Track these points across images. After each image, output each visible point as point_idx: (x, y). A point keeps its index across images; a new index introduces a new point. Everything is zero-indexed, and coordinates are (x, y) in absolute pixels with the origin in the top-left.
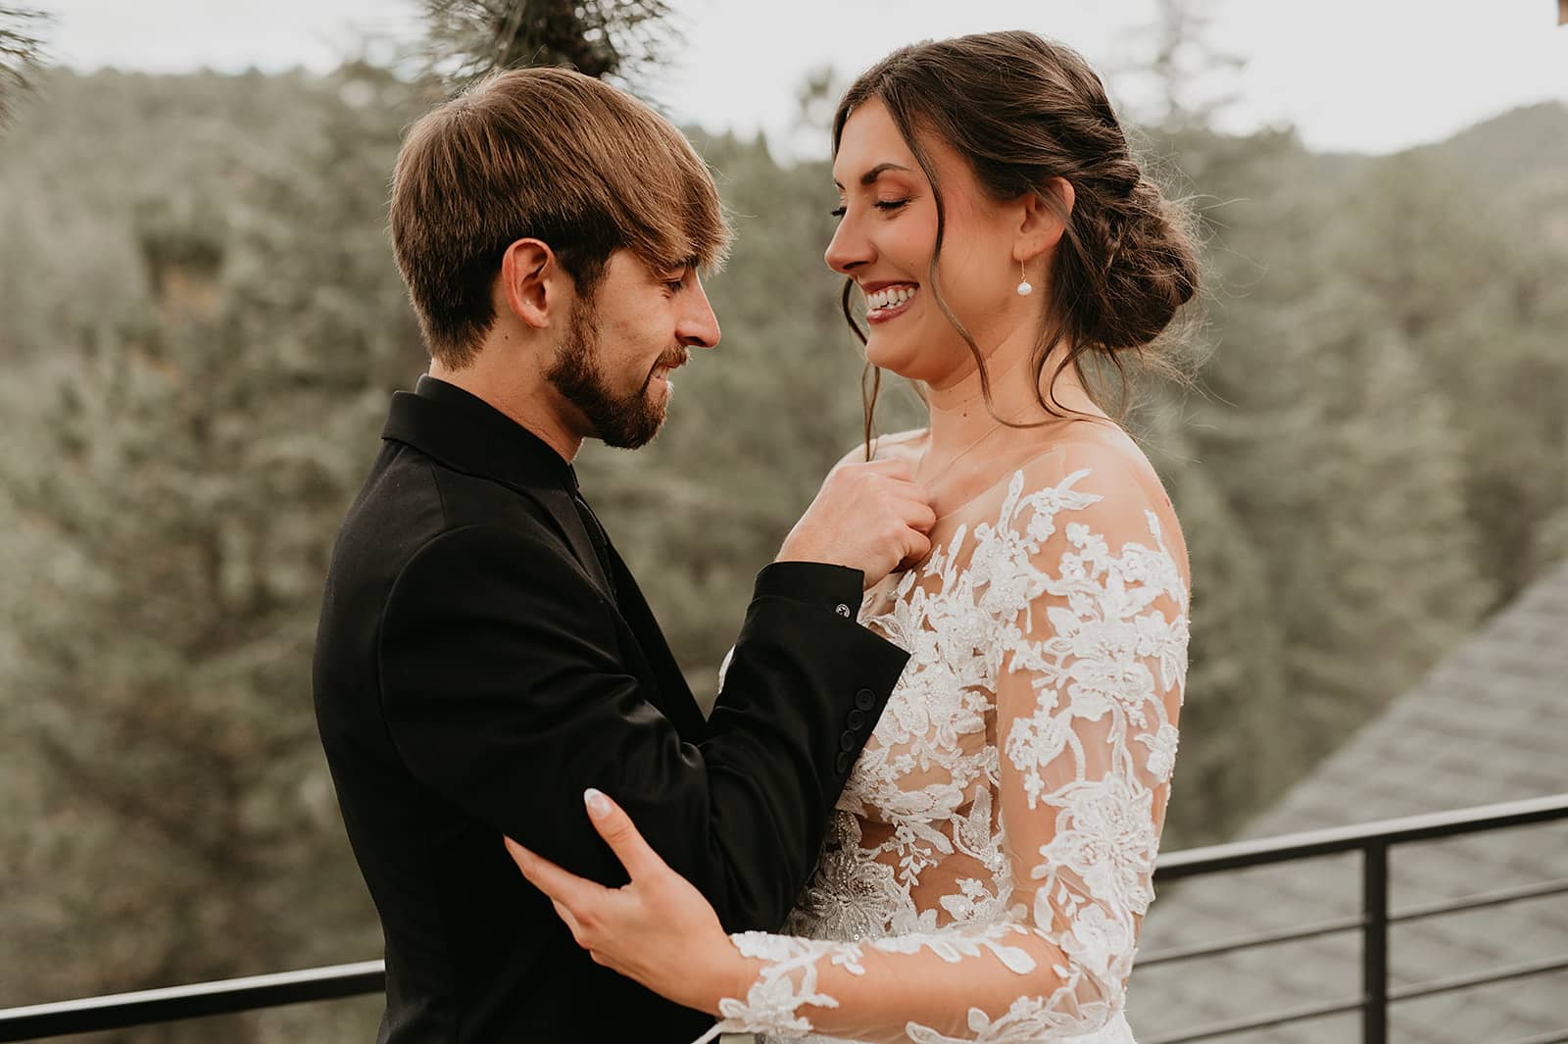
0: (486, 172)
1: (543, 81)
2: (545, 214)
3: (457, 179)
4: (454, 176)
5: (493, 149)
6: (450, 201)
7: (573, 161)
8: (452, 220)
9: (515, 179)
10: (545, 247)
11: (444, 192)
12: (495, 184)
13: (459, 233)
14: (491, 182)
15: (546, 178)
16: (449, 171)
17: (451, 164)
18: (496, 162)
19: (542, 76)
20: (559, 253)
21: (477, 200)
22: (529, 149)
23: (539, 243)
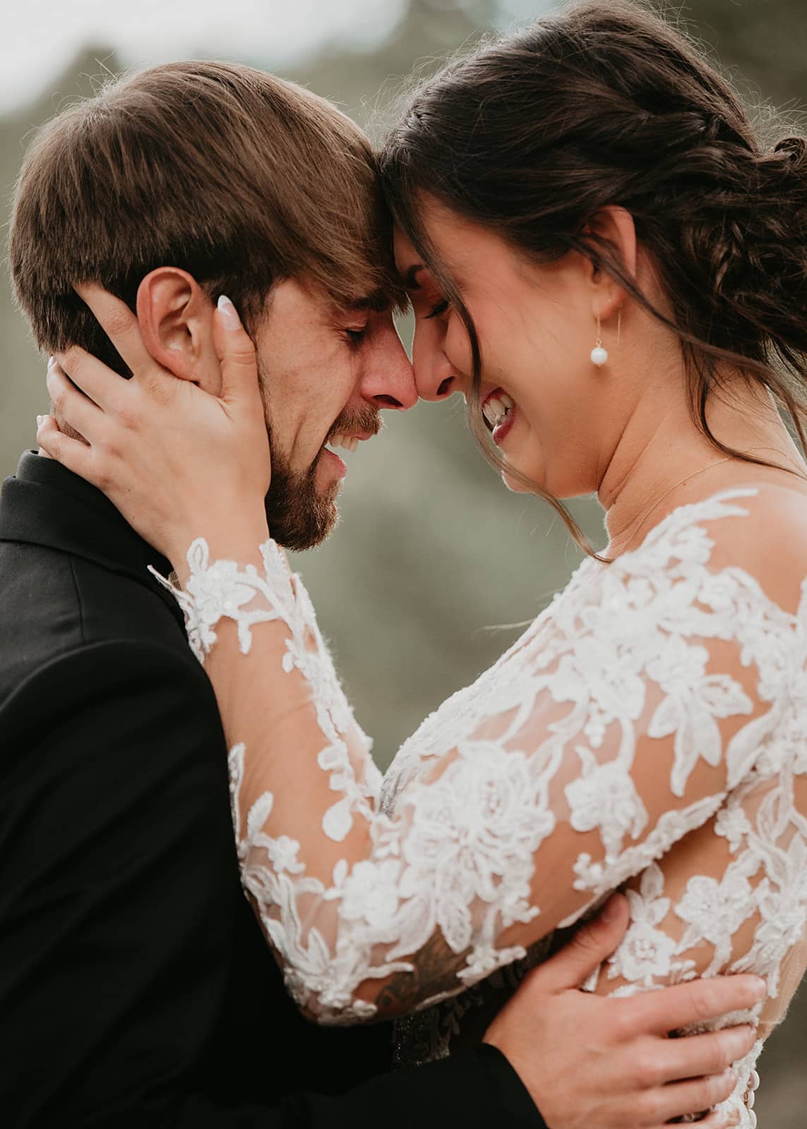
0: (118, 187)
1: (194, 76)
2: (188, 236)
3: (82, 193)
4: (79, 189)
5: (126, 158)
6: (73, 220)
7: (223, 174)
8: (77, 242)
9: (151, 194)
10: (188, 278)
11: (67, 210)
12: (128, 201)
13: (85, 257)
14: (122, 197)
15: (189, 194)
16: (72, 183)
17: (75, 177)
18: (128, 173)
19: (193, 70)
20: (207, 285)
21: (106, 220)
22: (168, 158)
23: (182, 273)
